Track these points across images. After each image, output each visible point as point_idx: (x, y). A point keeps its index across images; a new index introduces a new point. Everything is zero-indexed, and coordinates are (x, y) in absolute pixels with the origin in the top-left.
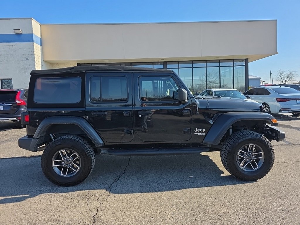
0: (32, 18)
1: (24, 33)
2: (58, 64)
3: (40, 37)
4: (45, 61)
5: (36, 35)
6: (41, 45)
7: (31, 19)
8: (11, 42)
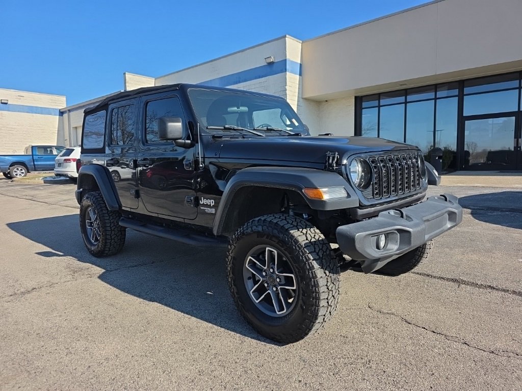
0: (287, 36)
1: (276, 61)
2: (326, 101)
3: (299, 62)
4: (306, 99)
5: (292, 60)
6: (300, 75)
7: (285, 37)
8: (262, 77)
